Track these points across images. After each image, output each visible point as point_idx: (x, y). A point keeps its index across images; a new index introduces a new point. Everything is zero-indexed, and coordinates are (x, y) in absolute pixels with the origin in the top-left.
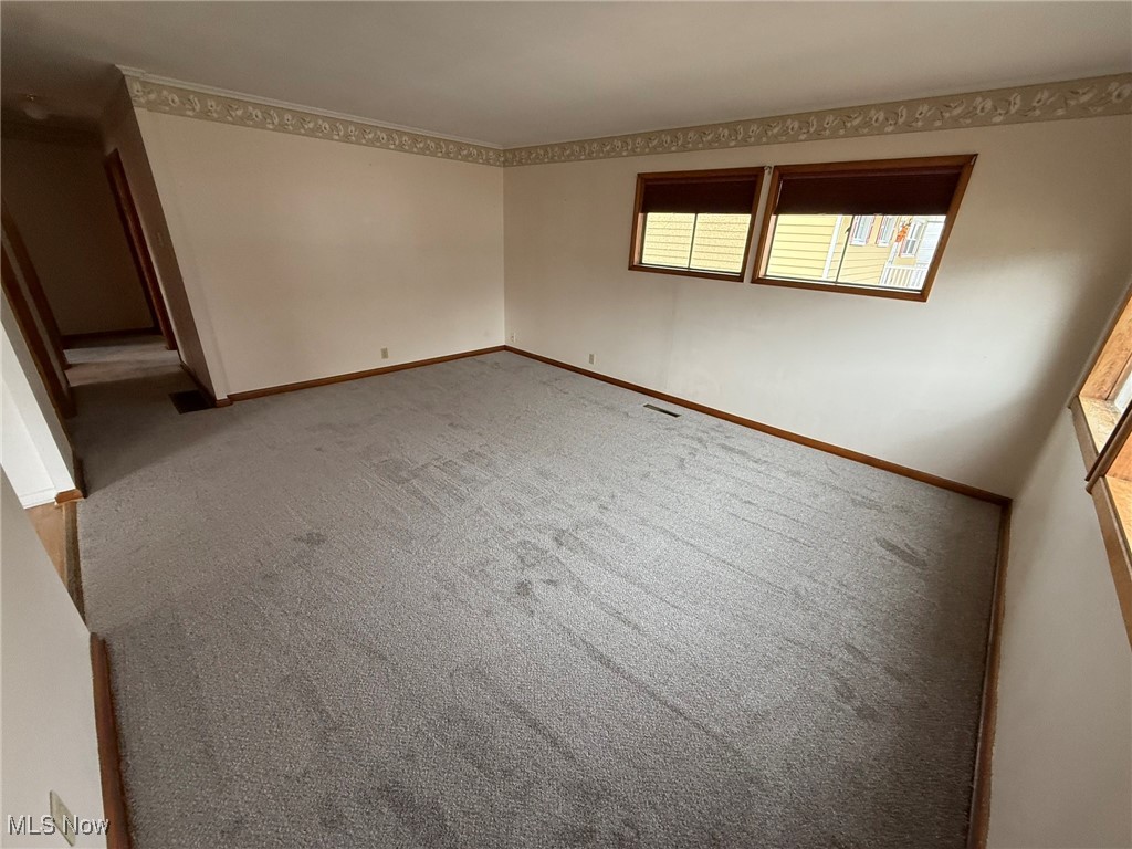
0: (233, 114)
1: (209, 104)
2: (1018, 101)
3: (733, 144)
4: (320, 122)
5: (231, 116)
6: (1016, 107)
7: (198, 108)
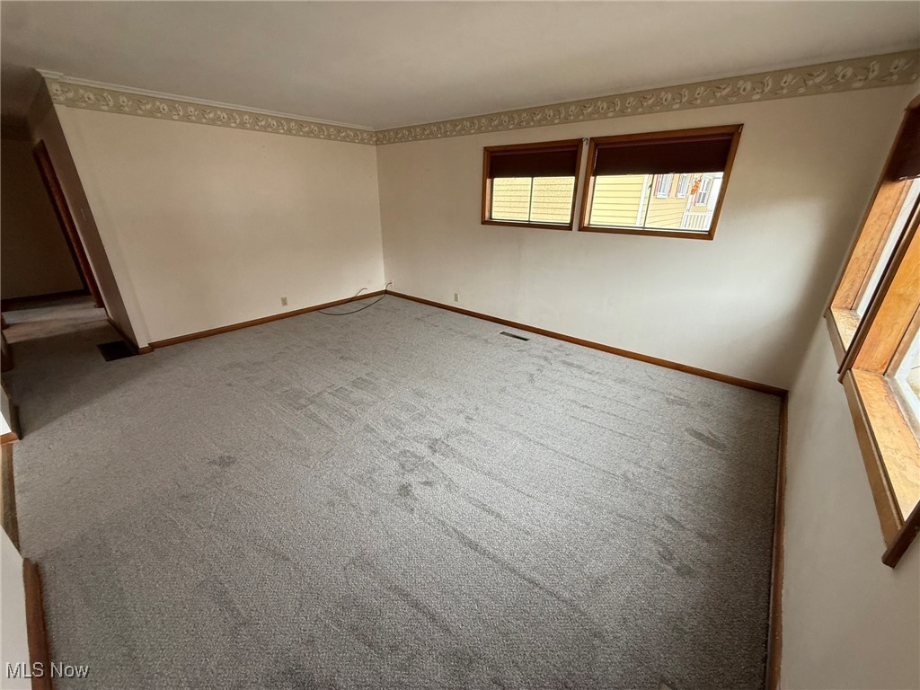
0: (143, 108)
1: (121, 100)
2: (770, 83)
3: (556, 121)
4: (219, 113)
5: (141, 109)
6: (769, 87)
7: (111, 103)
